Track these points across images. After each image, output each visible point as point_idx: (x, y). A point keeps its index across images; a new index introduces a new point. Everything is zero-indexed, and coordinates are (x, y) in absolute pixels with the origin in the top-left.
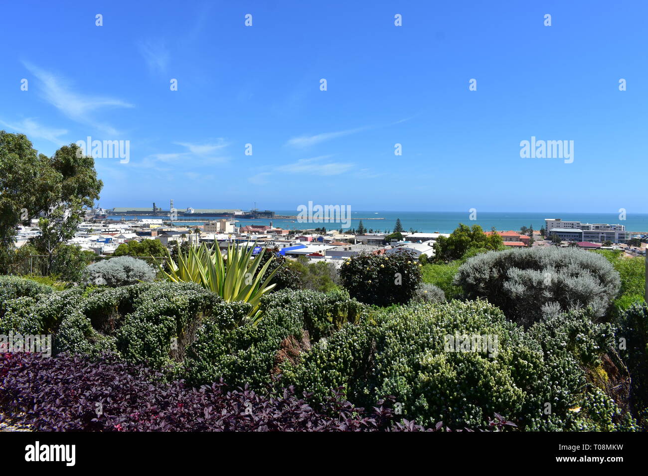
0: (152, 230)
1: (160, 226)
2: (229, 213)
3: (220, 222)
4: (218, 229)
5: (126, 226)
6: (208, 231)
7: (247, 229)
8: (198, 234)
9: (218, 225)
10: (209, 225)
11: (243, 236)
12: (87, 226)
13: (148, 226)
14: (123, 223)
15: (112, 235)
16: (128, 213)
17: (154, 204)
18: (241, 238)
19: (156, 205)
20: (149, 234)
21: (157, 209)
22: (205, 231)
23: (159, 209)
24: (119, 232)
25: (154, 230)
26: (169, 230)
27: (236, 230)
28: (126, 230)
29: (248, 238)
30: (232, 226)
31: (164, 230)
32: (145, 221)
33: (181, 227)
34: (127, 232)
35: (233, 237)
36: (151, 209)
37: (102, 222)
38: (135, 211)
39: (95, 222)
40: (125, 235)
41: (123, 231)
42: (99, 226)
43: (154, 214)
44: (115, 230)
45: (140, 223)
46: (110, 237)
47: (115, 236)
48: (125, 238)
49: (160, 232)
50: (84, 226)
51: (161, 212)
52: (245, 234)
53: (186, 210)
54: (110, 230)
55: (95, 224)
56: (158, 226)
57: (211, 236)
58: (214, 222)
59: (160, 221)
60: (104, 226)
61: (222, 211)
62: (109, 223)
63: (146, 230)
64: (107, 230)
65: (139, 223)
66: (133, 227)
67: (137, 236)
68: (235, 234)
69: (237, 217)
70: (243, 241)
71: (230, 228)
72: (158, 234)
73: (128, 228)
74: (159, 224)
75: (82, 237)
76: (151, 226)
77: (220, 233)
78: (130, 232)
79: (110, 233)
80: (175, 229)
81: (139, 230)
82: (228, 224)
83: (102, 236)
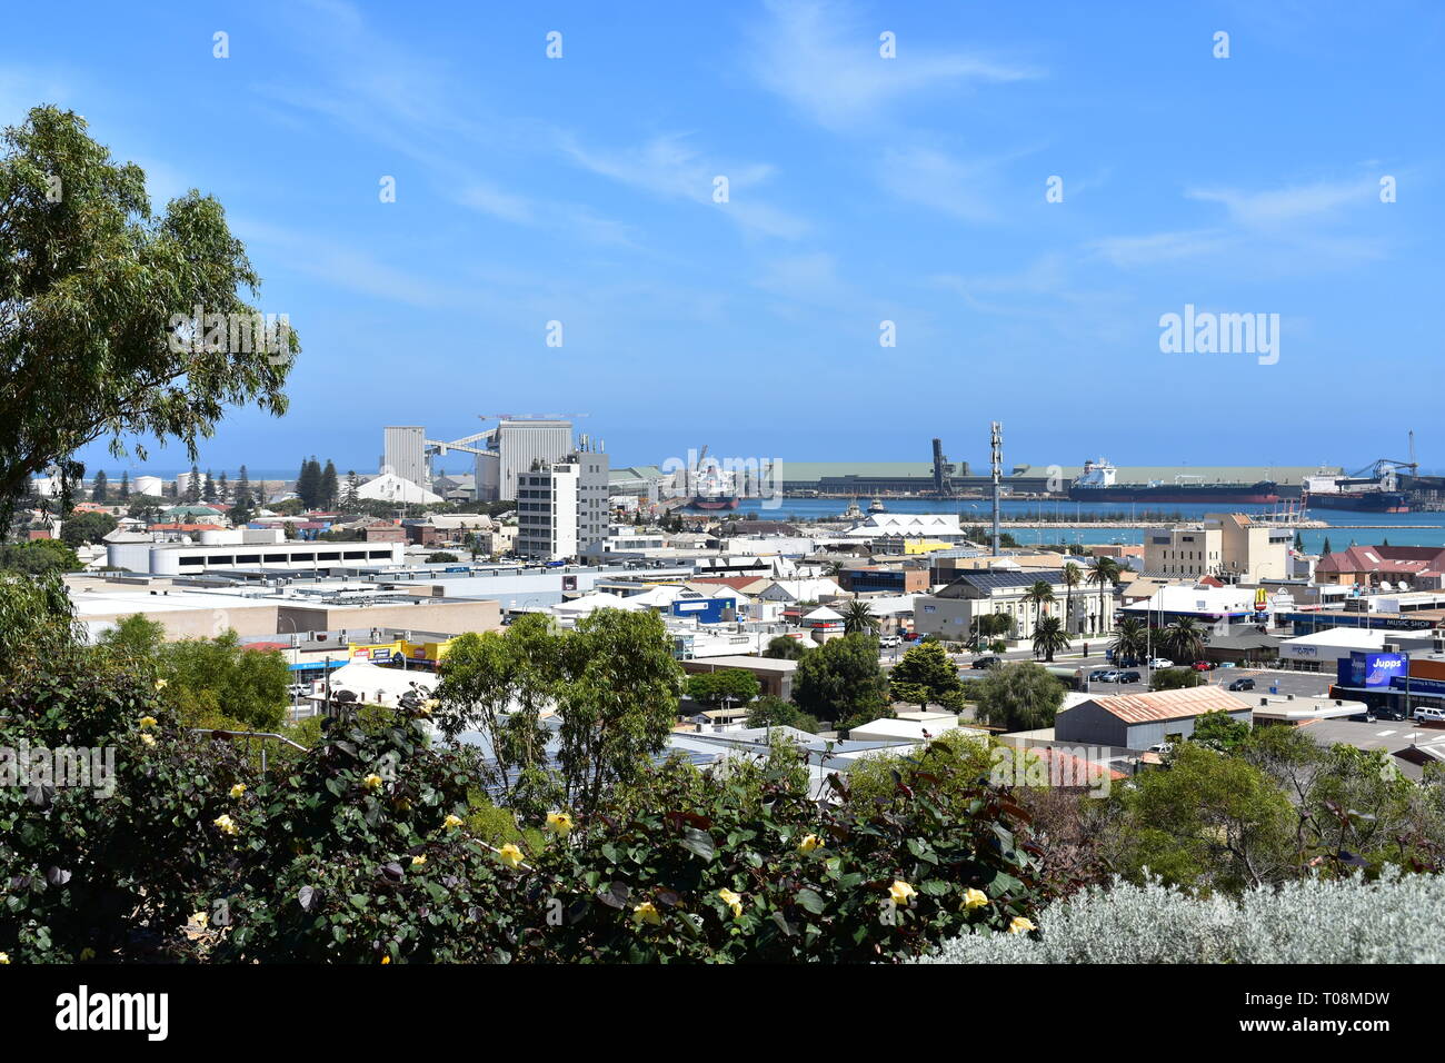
0: (909, 565)
1: (950, 545)
2: (1280, 482)
3: (1221, 525)
4: (1213, 564)
5: (801, 546)
6: (1163, 574)
7: (1355, 560)
8: (1109, 585)
9: (1214, 541)
10: (1166, 541)
11: (1330, 599)
12: (641, 544)
13: (895, 544)
14: (790, 532)
15: (737, 584)
16: (827, 485)
17: (936, 444)
18: (1319, 608)
19: (944, 452)
20: (894, 583)
21: (950, 468)
22: (1148, 570)
23: (959, 468)
24: (768, 573)
25: (918, 563)
26: (983, 566)
27: (1300, 568)
28: (802, 561)
29: (1352, 605)
30: (1281, 548)
31: (959, 565)
32: (886, 524)
33: (1044, 550)
34: (804, 570)
35: (1282, 603)
36: (925, 470)
37: (708, 526)
38: (855, 479)
39: (678, 527)
40: (790, 587)
41: (787, 567)
42: (690, 546)
43: (934, 491)
44: (751, 562)
45: (862, 534)
46: (725, 592)
47: (750, 589)
48: (789, 598)
49: (945, 573)
50: (629, 544)
51: (966, 483)
52: (1345, 587)
53: (1080, 472)
54: (733, 563)
55: (679, 537)
56: (938, 544)
57: (1177, 597)
58: (1192, 527)
59: (951, 524)
60: (710, 545)
61: (1248, 476)
62: (735, 532)
63: (885, 565)
64: (720, 563)
65: (861, 530)
66: (829, 548)
67: (841, 592)
68: (1289, 586)
69: (1318, 503)
70: (1326, 623)
71: (1268, 557)
72: (934, 582)
73: (810, 554)
74: (947, 538)
75: (615, 592)
76: (909, 545)
77: (1221, 580)
78: (817, 570)
79: (728, 574)
80: (1007, 562)
81: (855, 562)
82: (1258, 537)
83: (696, 588)
